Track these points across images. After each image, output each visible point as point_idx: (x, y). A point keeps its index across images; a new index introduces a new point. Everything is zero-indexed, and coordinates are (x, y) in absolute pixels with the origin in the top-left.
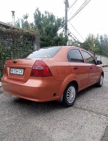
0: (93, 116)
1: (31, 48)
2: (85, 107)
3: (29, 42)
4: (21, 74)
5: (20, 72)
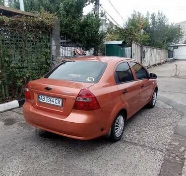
0: (146, 152)
1: (47, 45)
2: (136, 141)
3: (44, 37)
4: (59, 105)
5: (57, 102)
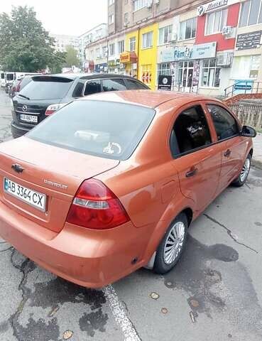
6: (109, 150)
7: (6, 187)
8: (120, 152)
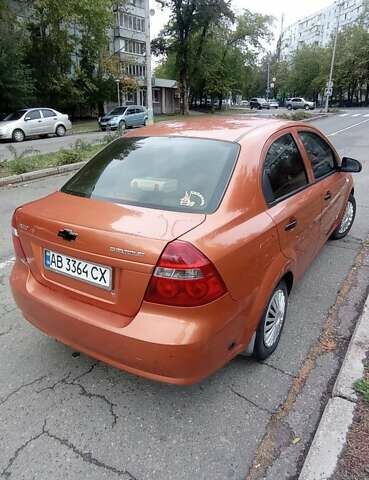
6: (187, 201)
7: (48, 262)
8: (203, 203)
